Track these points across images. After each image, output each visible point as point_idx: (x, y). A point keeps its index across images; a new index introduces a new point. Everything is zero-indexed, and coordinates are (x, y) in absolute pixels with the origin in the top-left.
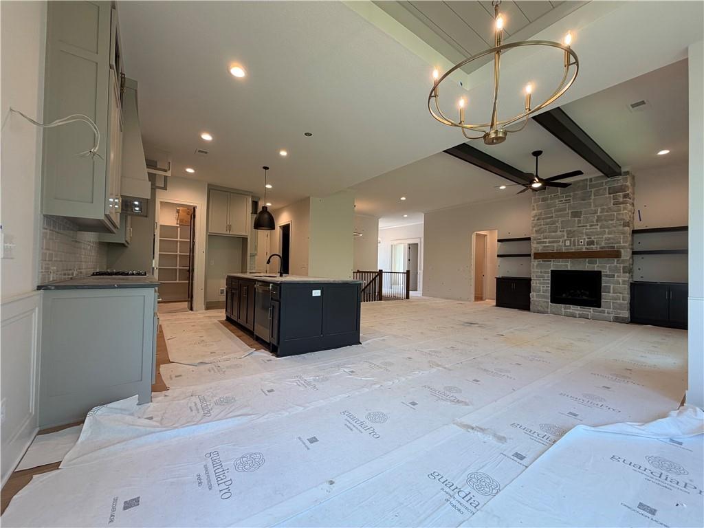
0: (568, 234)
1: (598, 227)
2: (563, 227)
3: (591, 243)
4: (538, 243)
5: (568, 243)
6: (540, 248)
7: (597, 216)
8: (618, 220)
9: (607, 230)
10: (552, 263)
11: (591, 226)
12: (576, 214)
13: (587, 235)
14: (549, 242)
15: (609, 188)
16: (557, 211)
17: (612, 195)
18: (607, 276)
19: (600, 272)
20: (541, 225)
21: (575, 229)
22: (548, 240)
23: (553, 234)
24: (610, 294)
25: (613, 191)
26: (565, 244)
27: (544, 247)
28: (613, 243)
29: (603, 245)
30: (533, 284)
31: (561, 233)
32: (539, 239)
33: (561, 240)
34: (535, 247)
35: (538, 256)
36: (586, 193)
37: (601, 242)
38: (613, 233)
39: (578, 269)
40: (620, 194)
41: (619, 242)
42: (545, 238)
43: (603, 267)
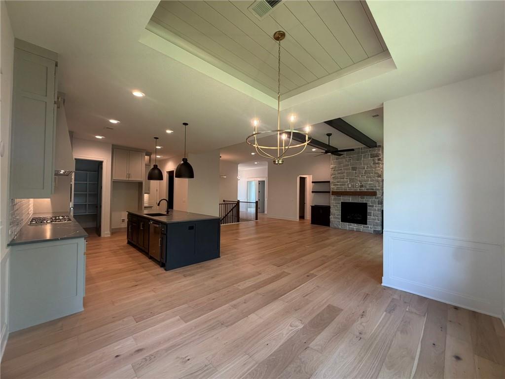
0: (350, 180)
1: (365, 177)
2: (347, 176)
3: (362, 186)
6: (335, 188)
7: (365, 171)
8: (375, 173)
9: (369, 179)
10: (342, 198)
11: (362, 176)
12: (354, 169)
13: (360, 182)
16: (344, 166)
17: (372, 159)
19: (366, 204)
20: (335, 174)
21: (354, 177)
23: (342, 180)
24: (372, 217)
25: (373, 156)
26: (348, 187)
27: (338, 187)
28: (373, 187)
29: (368, 188)
30: (332, 210)
31: (345, 180)
32: (335, 183)
33: (346, 184)
34: (333, 188)
35: (334, 193)
36: (359, 156)
37: (367, 186)
38: (373, 181)
39: (356, 202)
40: (376, 158)
41: (376, 186)
42: (338, 182)
43: (368, 201)
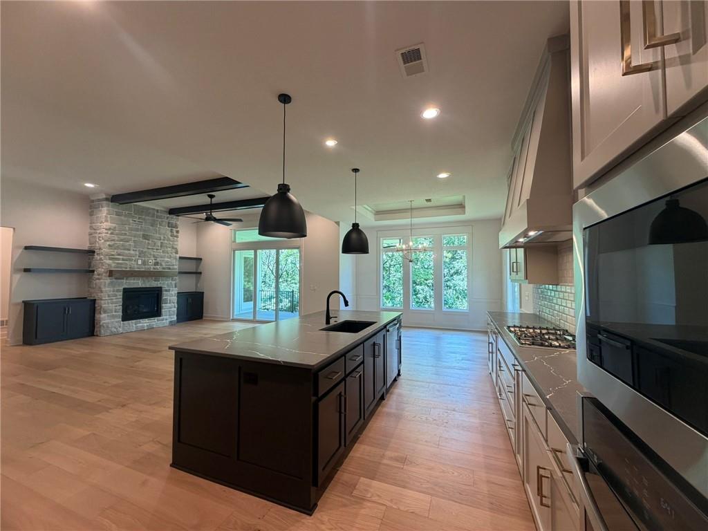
0: (140, 254)
1: (161, 251)
2: (135, 247)
3: (156, 264)
4: (110, 259)
5: (140, 262)
6: (113, 265)
7: (162, 243)
8: (173, 248)
9: (167, 255)
10: (125, 281)
11: (157, 249)
12: (145, 237)
13: (154, 256)
14: (123, 260)
15: (169, 223)
17: (170, 228)
18: (166, 291)
19: (161, 288)
20: (113, 240)
21: (145, 250)
22: (121, 257)
24: (167, 305)
26: (137, 264)
27: (118, 264)
28: (169, 265)
29: (164, 266)
30: (105, 304)
32: (113, 255)
33: (134, 258)
34: (108, 263)
36: (154, 220)
37: (163, 264)
38: (171, 257)
39: (148, 286)
40: (174, 229)
41: (173, 265)
42: (119, 255)
43: (164, 283)
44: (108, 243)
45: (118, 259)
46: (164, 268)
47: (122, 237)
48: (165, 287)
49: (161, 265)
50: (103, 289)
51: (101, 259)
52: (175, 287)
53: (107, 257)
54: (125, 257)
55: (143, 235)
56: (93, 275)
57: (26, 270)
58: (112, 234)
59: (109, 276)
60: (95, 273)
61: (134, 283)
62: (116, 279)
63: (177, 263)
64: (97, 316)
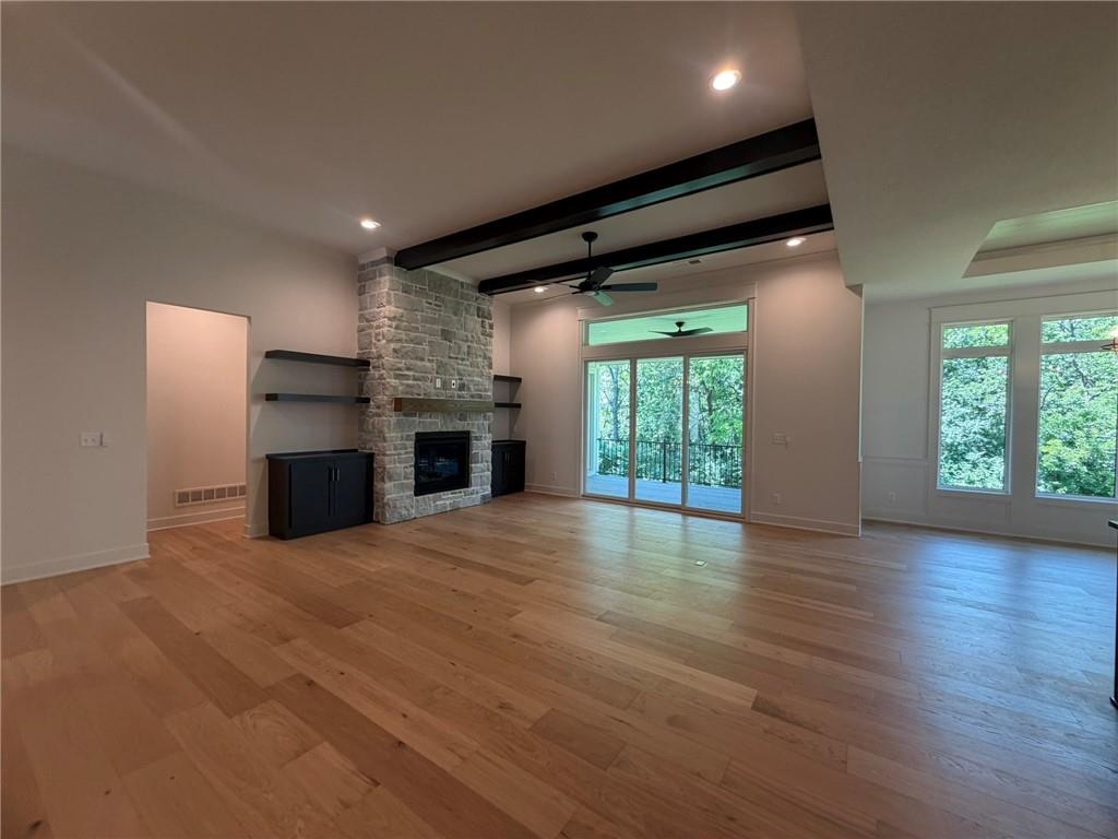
0: (439, 367)
1: (468, 363)
2: (431, 354)
3: (462, 387)
4: (397, 377)
5: (439, 385)
6: (400, 388)
7: (469, 347)
8: (485, 357)
9: (476, 370)
10: (416, 419)
11: (463, 360)
12: (446, 335)
13: (459, 374)
14: (415, 379)
15: (479, 309)
16: (425, 320)
17: (480, 320)
18: (477, 439)
19: (468, 433)
20: (400, 340)
21: (446, 360)
22: (411, 373)
23: (419, 363)
24: (478, 465)
25: (483, 315)
26: (435, 388)
27: (408, 385)
28: (480, 391)
29: (473, 392)
30: (390, 464)
31: (428, 364)
32: (400, 369)
33: (430, 376)
34: (394, 385)
36: (458, 303)
37: (472, 387)
38: (482, 375)
39: (450, 430)
40: (487, 321)
41: (486, 390)
42: (408, 369)
43: (473, 424)
44: (392, 346)
45: (406, 377)
46: (472, 396)
47: (413, 334)
48: (475, 432)
49: (469, 389)
50: (387, 435)
51: (381, 377)
52: (489, 432)
53: (392, 373)
54: (417, 374)
55: (443, 331)
56: (368, 407)
57: (271, 397)
58: (397, 328)
59: (395, 410)
60: (372, 403)
61: (431, 423)
62: (405, 415)
63: (491, 387)
64: (378, 485)
